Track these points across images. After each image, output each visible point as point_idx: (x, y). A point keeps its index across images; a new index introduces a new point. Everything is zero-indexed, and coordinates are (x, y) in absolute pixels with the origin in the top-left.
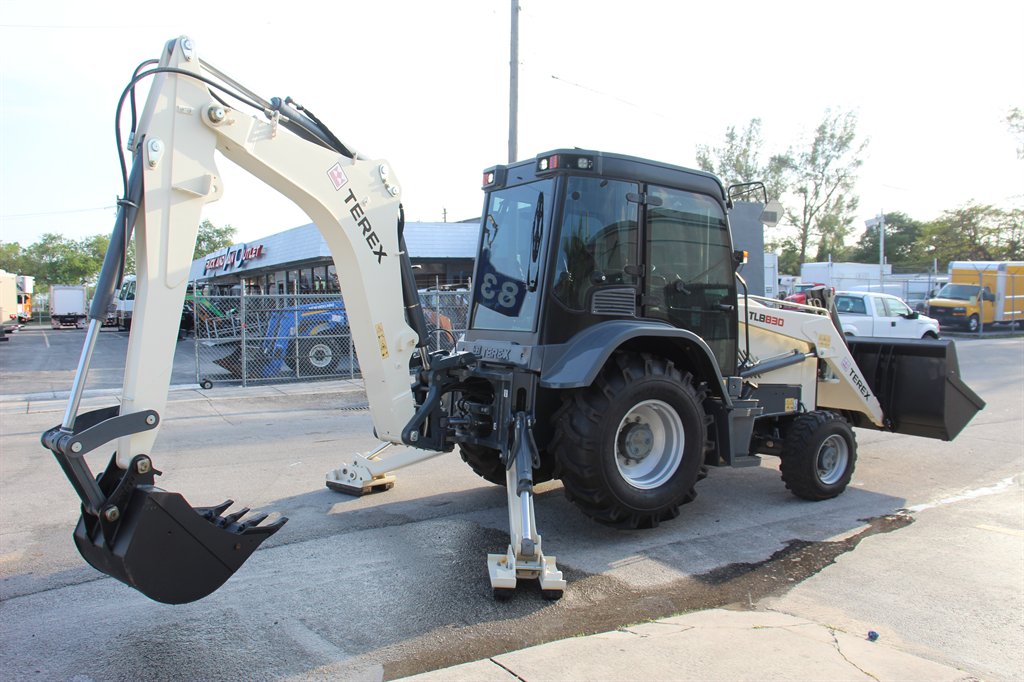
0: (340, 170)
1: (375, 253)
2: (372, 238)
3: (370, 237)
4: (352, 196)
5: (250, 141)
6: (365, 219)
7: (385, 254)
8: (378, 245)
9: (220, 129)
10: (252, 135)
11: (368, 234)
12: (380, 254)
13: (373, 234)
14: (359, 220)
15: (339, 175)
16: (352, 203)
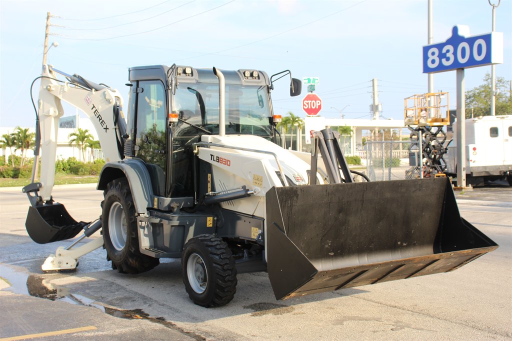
0: (89, 97)
1: (104, 129)
2: (103, 122)
3: (102, 122)
4: (94, 107)
5: (59, 94)
6: (99, 115)
7: (108, 129)
8: (105, 125)
9: (52, 93)
10: (60, 92)
11: (101, 121)
12: (106, 129)
13: (103, 121)
14: (97, 116)
15: (89, 99)
16: (94, 109)
